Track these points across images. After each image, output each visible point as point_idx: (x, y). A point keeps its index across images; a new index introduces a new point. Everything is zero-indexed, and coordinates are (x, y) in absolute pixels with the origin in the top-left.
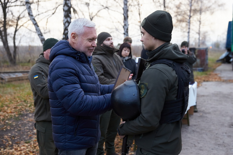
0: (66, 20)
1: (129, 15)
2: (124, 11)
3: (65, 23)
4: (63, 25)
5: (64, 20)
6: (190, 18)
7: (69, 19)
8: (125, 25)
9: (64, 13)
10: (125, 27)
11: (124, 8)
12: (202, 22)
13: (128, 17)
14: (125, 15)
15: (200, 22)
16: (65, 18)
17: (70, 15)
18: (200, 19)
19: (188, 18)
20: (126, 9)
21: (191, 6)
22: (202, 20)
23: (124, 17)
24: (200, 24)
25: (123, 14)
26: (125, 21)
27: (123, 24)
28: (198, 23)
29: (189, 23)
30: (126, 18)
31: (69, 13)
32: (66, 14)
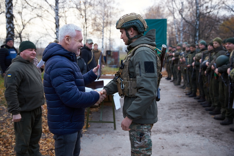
0: (8, 26)
1: (59, 24)
2: (56, 21)
3: (8, 28)
4: (6, 30)
5: (7, 26)
6: (103, 28)
7: (11, 25)
8: (57, 32)
9: (7, 19)
10: (57, 33)
11: (56, 18)
12: (111, 32)
13: (59, 25)
14: (57, 24)
15: (110, 31)
16: (7, 24)
17: (12, 21)
18: (110, 29)
19: (102, 28)
20: (58, 19)
21: (104, 20)
22: (111, 30)
23: (56, 25)
24: (110, 33)
25: (55, 23)
26: (57, 28)
27: (55, 31)
28: (109, 32)
29: (103, 32)
30: (57, 26)
31: (11, 20)
32: (9, 21)
